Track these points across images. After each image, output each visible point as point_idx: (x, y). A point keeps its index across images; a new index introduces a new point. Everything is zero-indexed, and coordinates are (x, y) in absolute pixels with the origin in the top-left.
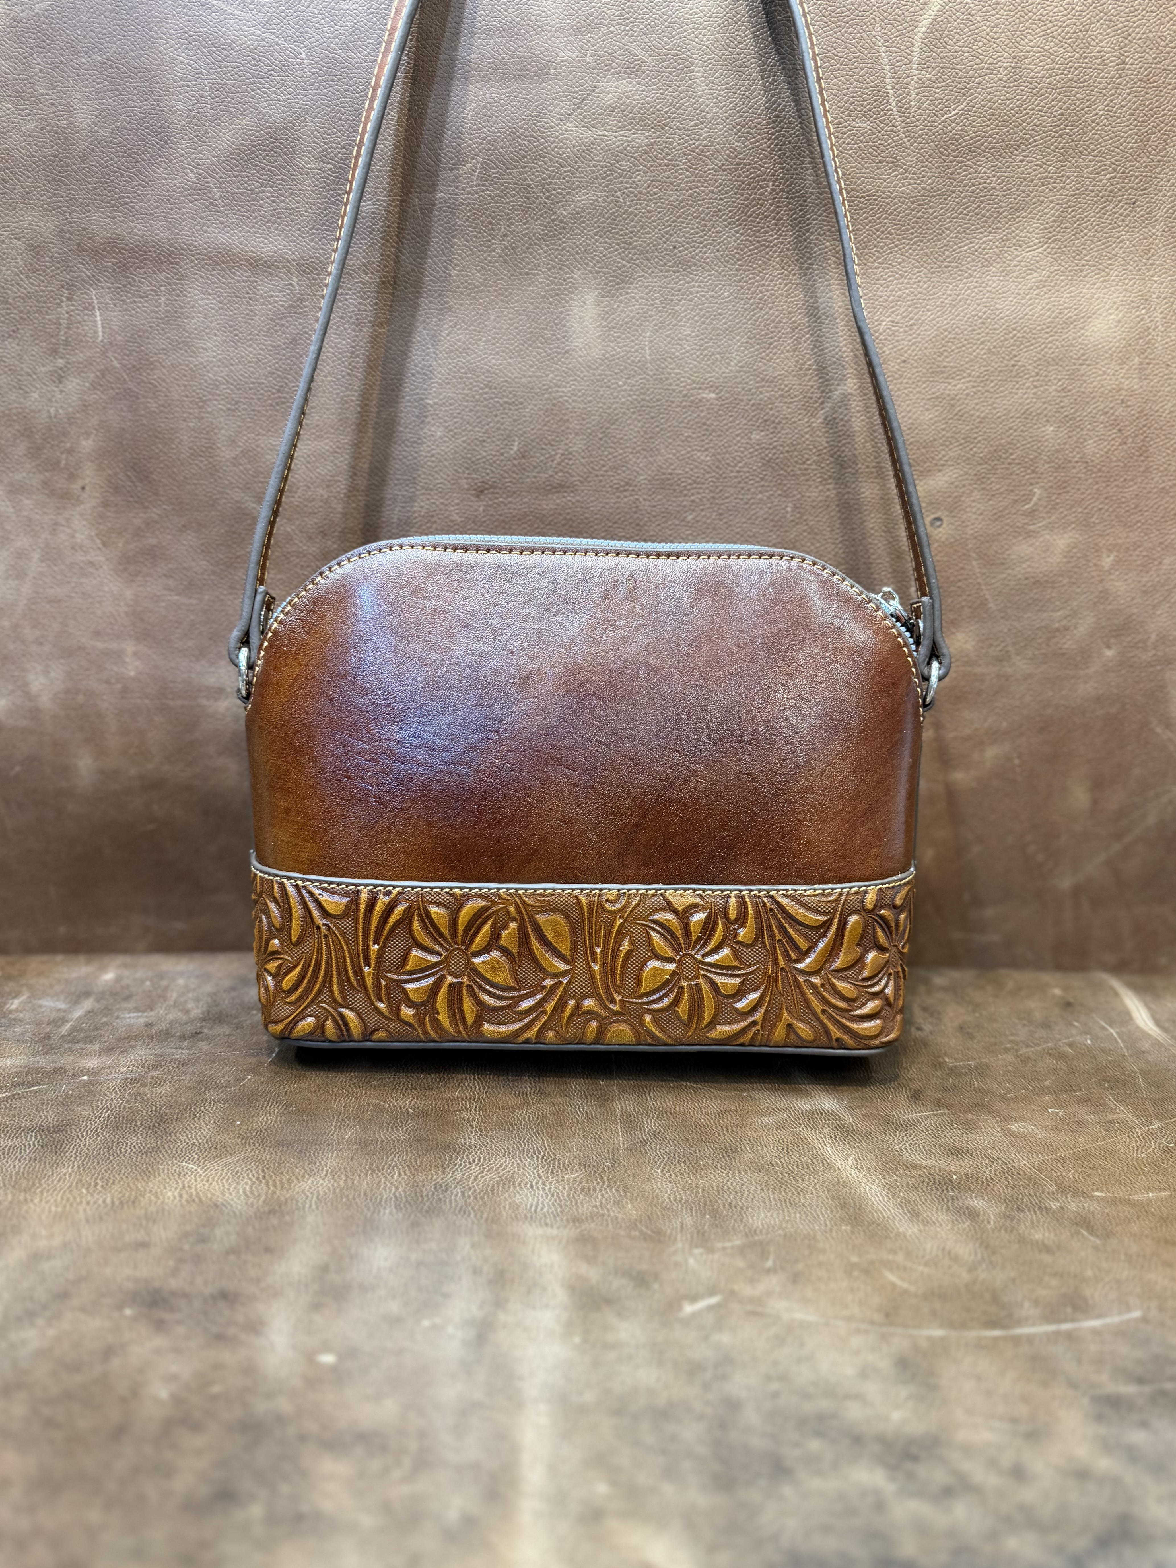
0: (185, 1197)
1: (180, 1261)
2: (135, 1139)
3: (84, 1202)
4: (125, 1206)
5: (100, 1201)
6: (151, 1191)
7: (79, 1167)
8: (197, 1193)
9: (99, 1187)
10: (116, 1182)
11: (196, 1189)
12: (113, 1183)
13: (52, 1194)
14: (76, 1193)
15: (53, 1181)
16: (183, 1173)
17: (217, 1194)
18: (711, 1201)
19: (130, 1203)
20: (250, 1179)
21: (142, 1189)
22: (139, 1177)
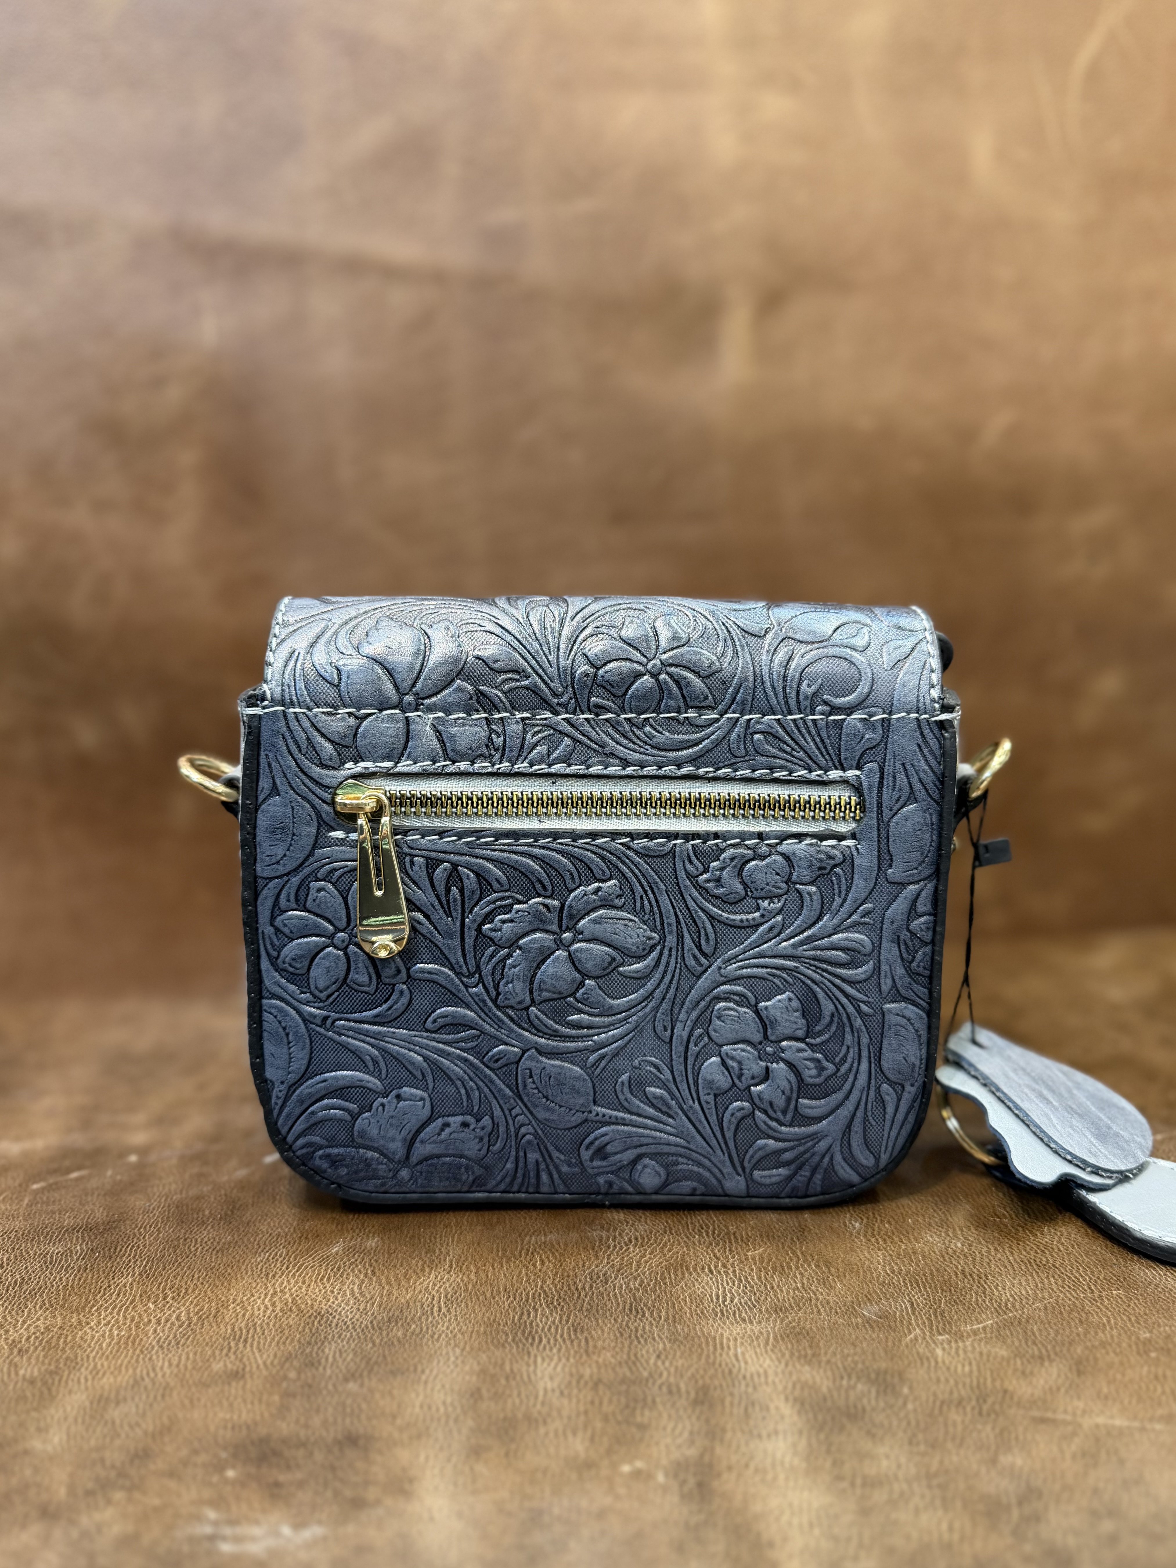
1: (288, 1395)
2: (205, 1232)
3: (154, 1321)
6: (234, 1301)
10: (190, 1291)
11: (291, 1295)
13: (111, 1313)
14: (140, 1308)
15: (111, 1295)
17: (319, 1299)
18: (938, 1270)
20: (358, 1277)
22: (218, 1283)
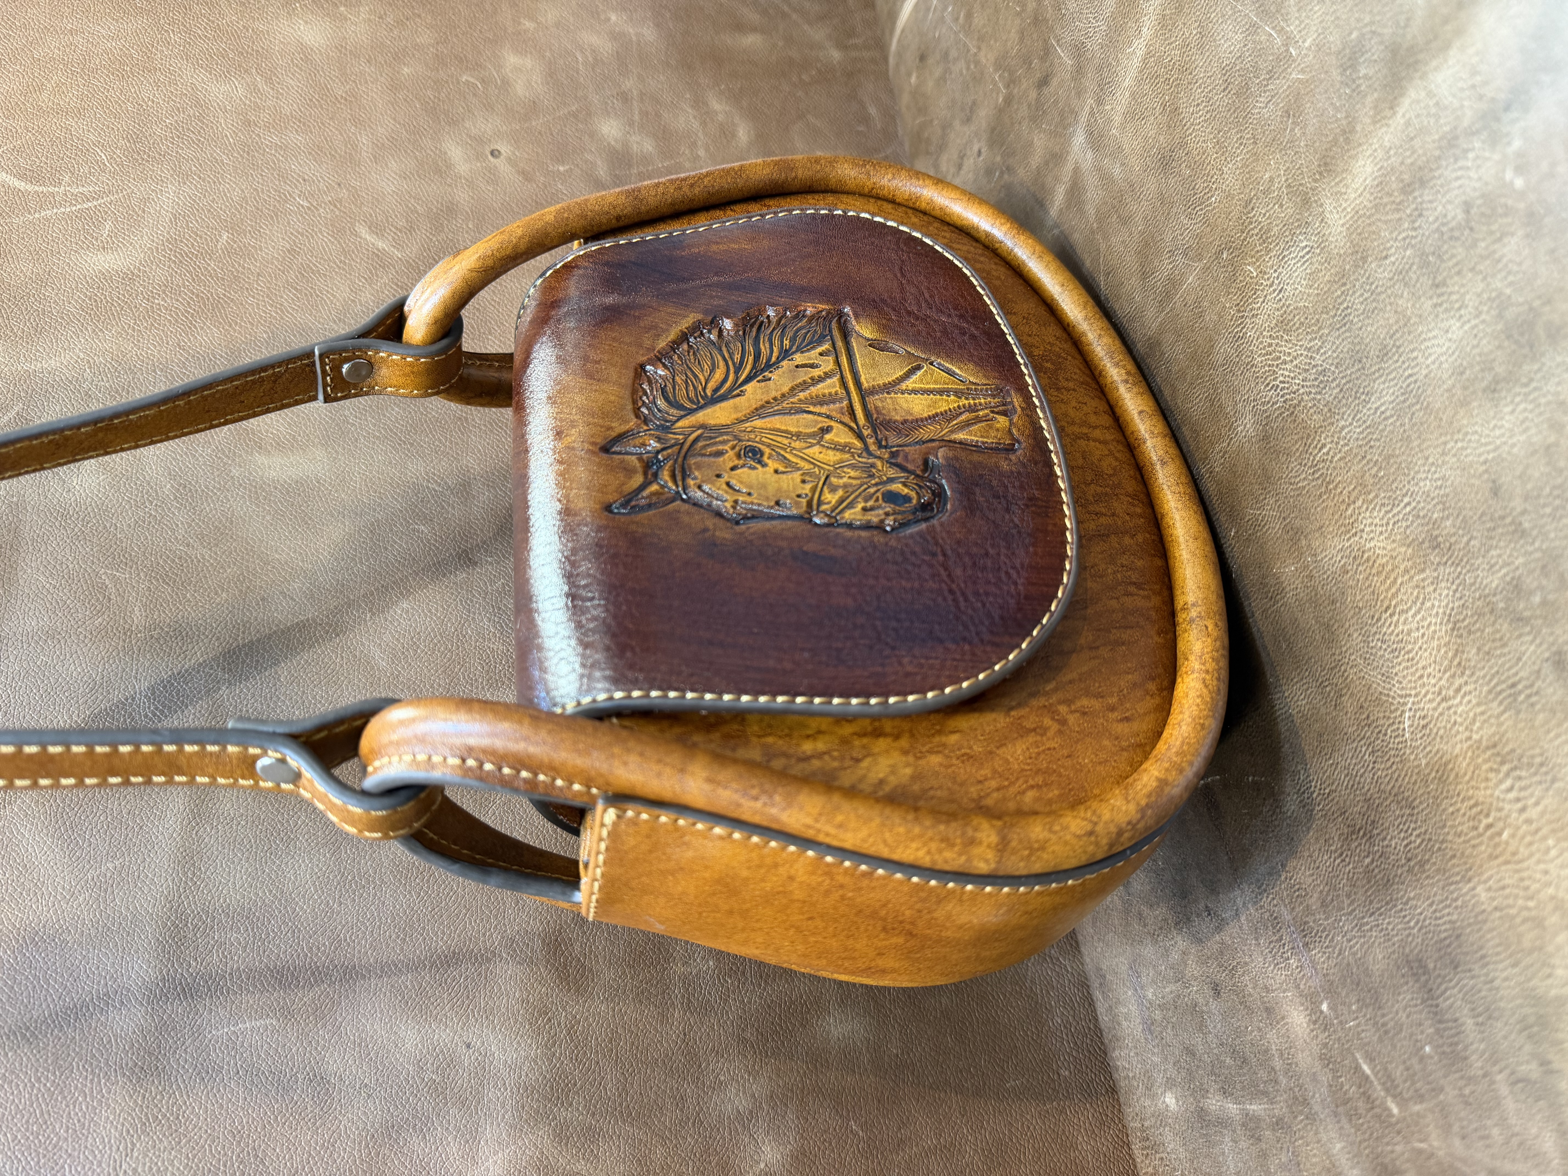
0: (1458, 682)
4: (1507, 749)
5: (1512, 795)
7: (1470, 880)
8: (1445, 672)
9: (1490, 820)
12: (1476, 805)
16: (1422, 723)
19: (1498, 748)
21: (1470, 754)
